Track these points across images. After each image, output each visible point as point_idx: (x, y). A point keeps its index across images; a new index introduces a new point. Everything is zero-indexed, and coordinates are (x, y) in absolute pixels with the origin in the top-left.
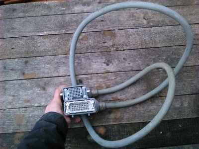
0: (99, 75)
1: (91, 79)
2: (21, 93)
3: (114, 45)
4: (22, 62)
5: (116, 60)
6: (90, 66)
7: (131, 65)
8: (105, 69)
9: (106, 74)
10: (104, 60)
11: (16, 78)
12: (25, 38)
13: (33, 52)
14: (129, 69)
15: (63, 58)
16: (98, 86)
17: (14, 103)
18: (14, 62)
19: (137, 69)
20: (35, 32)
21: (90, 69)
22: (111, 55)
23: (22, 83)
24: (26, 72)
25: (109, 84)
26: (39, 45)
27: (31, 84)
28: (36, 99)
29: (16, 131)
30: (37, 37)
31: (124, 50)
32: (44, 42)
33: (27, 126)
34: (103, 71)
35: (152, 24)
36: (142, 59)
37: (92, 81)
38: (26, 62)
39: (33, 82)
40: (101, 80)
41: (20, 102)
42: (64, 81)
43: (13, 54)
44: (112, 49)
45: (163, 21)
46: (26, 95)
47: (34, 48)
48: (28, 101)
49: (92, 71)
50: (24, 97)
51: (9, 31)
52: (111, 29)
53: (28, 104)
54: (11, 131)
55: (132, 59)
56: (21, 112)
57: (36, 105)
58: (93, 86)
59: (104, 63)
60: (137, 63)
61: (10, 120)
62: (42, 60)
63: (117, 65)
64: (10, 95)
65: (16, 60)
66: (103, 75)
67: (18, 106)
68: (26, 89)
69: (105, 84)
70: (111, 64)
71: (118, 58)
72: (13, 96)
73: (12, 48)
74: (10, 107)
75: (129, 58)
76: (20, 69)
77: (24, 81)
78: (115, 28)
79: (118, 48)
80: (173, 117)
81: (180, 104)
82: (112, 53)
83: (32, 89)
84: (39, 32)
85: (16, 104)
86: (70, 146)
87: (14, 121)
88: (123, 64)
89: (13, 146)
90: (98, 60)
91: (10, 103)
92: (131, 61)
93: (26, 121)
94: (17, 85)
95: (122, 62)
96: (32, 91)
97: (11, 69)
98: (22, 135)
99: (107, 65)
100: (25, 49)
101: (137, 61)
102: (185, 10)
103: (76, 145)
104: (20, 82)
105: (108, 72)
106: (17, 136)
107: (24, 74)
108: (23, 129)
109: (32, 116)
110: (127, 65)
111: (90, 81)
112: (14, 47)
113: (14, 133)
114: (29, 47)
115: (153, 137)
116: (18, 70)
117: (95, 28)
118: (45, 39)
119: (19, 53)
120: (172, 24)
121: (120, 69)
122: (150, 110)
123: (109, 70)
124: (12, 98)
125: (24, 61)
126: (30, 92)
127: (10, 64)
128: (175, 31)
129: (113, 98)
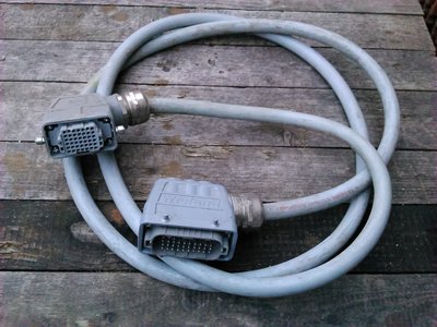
0: (140, 87)
5: (188, 63)
7: (226, 74)
8: (157, 76)
9: (157, 88)
10: (158, 60)
14: (221, 82)
15: (58, 45)
19: (237, 83)
22: (177, 51)
30: (8, 6)
31: (211, 45)
32: (20, 15)
34: (152, 80)
35: (283, 6)
36: (254, 66)
42: (44, 92)
45: (309, 4)
55: (230, 63)
59: (159, 65)
60: (241, 72)
62: (6, 46)
63: (190, 71)
66: (150, 88)
70: (173, 69)
71: (194, 59)
75: (222, 61)
88: (204, 71)
92: (226, 67)
95: (204, 67)
99: (166, 69)
101: (242, 68)
105: (164, 84)
110: (215, 74)
118: (25, 9)
121: (196, 80)
122: (265, 175)
123: (167, 79)
128: (338, 21)
129: (166, 139)
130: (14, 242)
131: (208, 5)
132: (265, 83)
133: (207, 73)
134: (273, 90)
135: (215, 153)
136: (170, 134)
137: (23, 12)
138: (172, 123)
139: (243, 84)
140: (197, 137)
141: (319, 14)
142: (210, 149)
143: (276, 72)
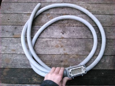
0: (58, 39)
1: (52, 41)
2: (10, 45)
3: (68, 23)
4: (13, 28)
5: (68, 32)
6: (53, 33)
7: (77, 35)
8: (61, 36)
9: (61, 39)
10: (61, 31)
11: (8, 36)
12: (16, 14)
13: (20, 23)
14: (76, 37)
16: (56, 46)
17: (6, 51)
18: (8, 27)
19: (80, 38)
20: (22, 11)
21: (53, 35)
22: (65, 28)
23: (12, 40)
24: (15, 34)
25: (63, 45)
26: (24, 19)
27: (17, 40)
28: (19, 50)
29: (5, 67)
30: (23, 14)
31: (74, 26)
32: (27, 17)
33: (12, 65)
34: (60, 37)
36: (84, 32)
37: (53, 42)
38: (16, 28)
39: (18, 40)
40: (58, 42)
41: (10, 50)
43: (9, 23)
44: (67, 25)
45: (98, 12)
46: (13, 47)
47: (21, 20)
48: (14, 50)
49: (53, 36)
50: (12, 48)
51: (7, 9)
52: (67, 13)
53: (14, 52)
54: (2, 67)
55: (78, 32)
56: (9, 57)
57: (19, 53)
58: (53, 45)
59: (61, 32)
60: (81, 34)
61: (2, 60)
63: (69, 34)
64: (4, 46)
65: (10, 26)
66: (60, 39)
67: (8, 52)
68: (14, 43)
69: (60, 44)
70: (65, 34)
71: (69, 31)
72: (6, 47)
73: (9, 19)
74: (3, 53)
75: (76, 31)
76: (12, 32)
77: (13, 39)
78: (69, 13)
79: (70, 25)
80: (99, 68)
81: (104, 61)
82: (66, 27)
83: (17, 44)
84: (25, 11)
85: (7, 51)
86: (36, 79)
87: (5, 61)
88: (72, 34)
89: (2, 76)
90: (58, 31)
91: (4, 51)
92: (77, 33)
93: (11, 62)
94: (9, 41)
95: (72, 33)
96: (17, 45)
97: (7, 31)
98: (8, 70)
99: (63, 34)
100: (16, 20)
101: (81, 33)
102: (112, 7)
103: (40, 79)
104: (10, 39)
105: (63, 38)
106: (5, 70)
107: (13, 34)
108: (9, 66)
109: (16, 59)
110: (74, 35)
111: (51, 42)
112: (9, 18)
113: (4, 68)
114: (18, 20)
115: (86, 78)
116: (11, 32)
117: (58, 12)
118: (28, 15)
119: (12, 22)
120: (103, 14)
121: (70, 37)
123: (63, 37)
124: (5, 48)
125: (14, 27)
126: (16, 45)
127: (6, 28)
128: (105, 18)
129: (64, 53)
130: (35, 78)
131: (72, 13)
132: (86, 37)
133: (73, 35)
134: (88, 39)
135: (75, 57)
136: (65, 52)
137: (27, 16)
138: (65, 49)
139: (81, 38)
140: (71, 53)
141: (100, 15)
142: (74, 56)
143: (89, 34)
